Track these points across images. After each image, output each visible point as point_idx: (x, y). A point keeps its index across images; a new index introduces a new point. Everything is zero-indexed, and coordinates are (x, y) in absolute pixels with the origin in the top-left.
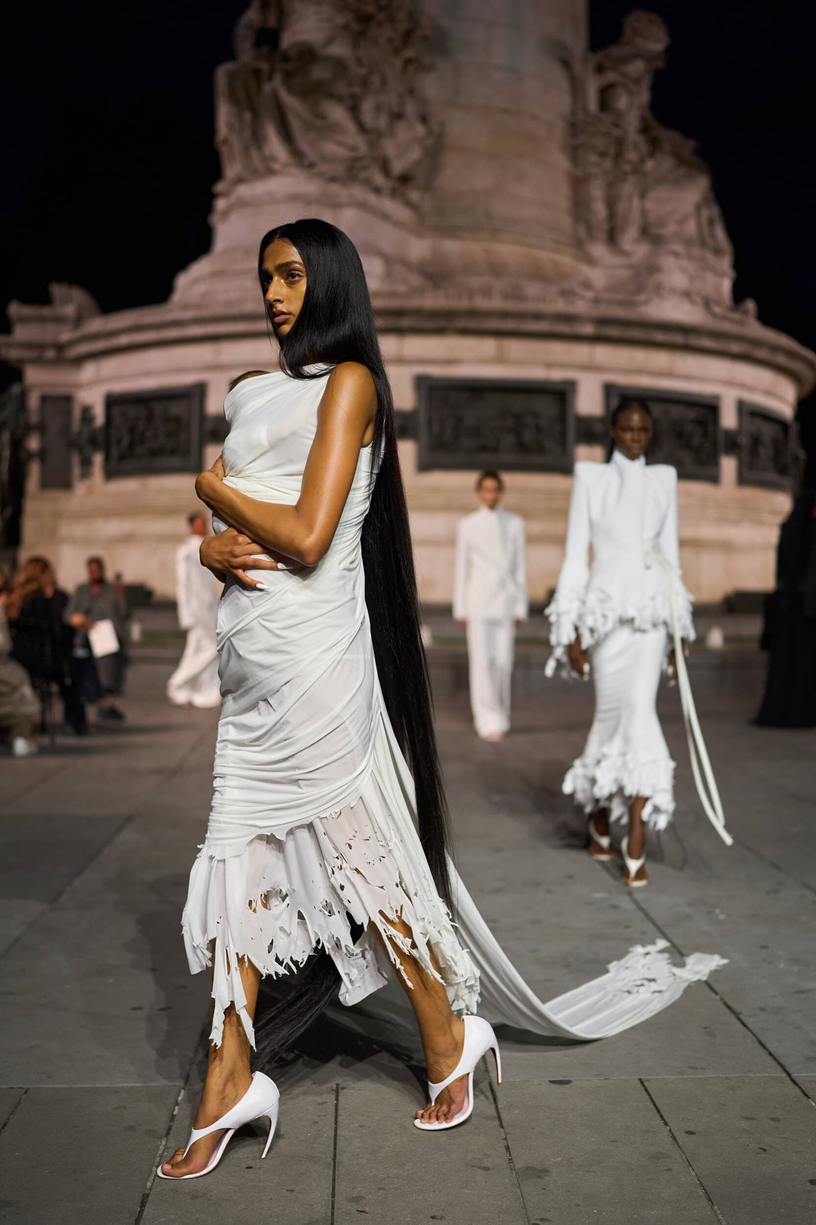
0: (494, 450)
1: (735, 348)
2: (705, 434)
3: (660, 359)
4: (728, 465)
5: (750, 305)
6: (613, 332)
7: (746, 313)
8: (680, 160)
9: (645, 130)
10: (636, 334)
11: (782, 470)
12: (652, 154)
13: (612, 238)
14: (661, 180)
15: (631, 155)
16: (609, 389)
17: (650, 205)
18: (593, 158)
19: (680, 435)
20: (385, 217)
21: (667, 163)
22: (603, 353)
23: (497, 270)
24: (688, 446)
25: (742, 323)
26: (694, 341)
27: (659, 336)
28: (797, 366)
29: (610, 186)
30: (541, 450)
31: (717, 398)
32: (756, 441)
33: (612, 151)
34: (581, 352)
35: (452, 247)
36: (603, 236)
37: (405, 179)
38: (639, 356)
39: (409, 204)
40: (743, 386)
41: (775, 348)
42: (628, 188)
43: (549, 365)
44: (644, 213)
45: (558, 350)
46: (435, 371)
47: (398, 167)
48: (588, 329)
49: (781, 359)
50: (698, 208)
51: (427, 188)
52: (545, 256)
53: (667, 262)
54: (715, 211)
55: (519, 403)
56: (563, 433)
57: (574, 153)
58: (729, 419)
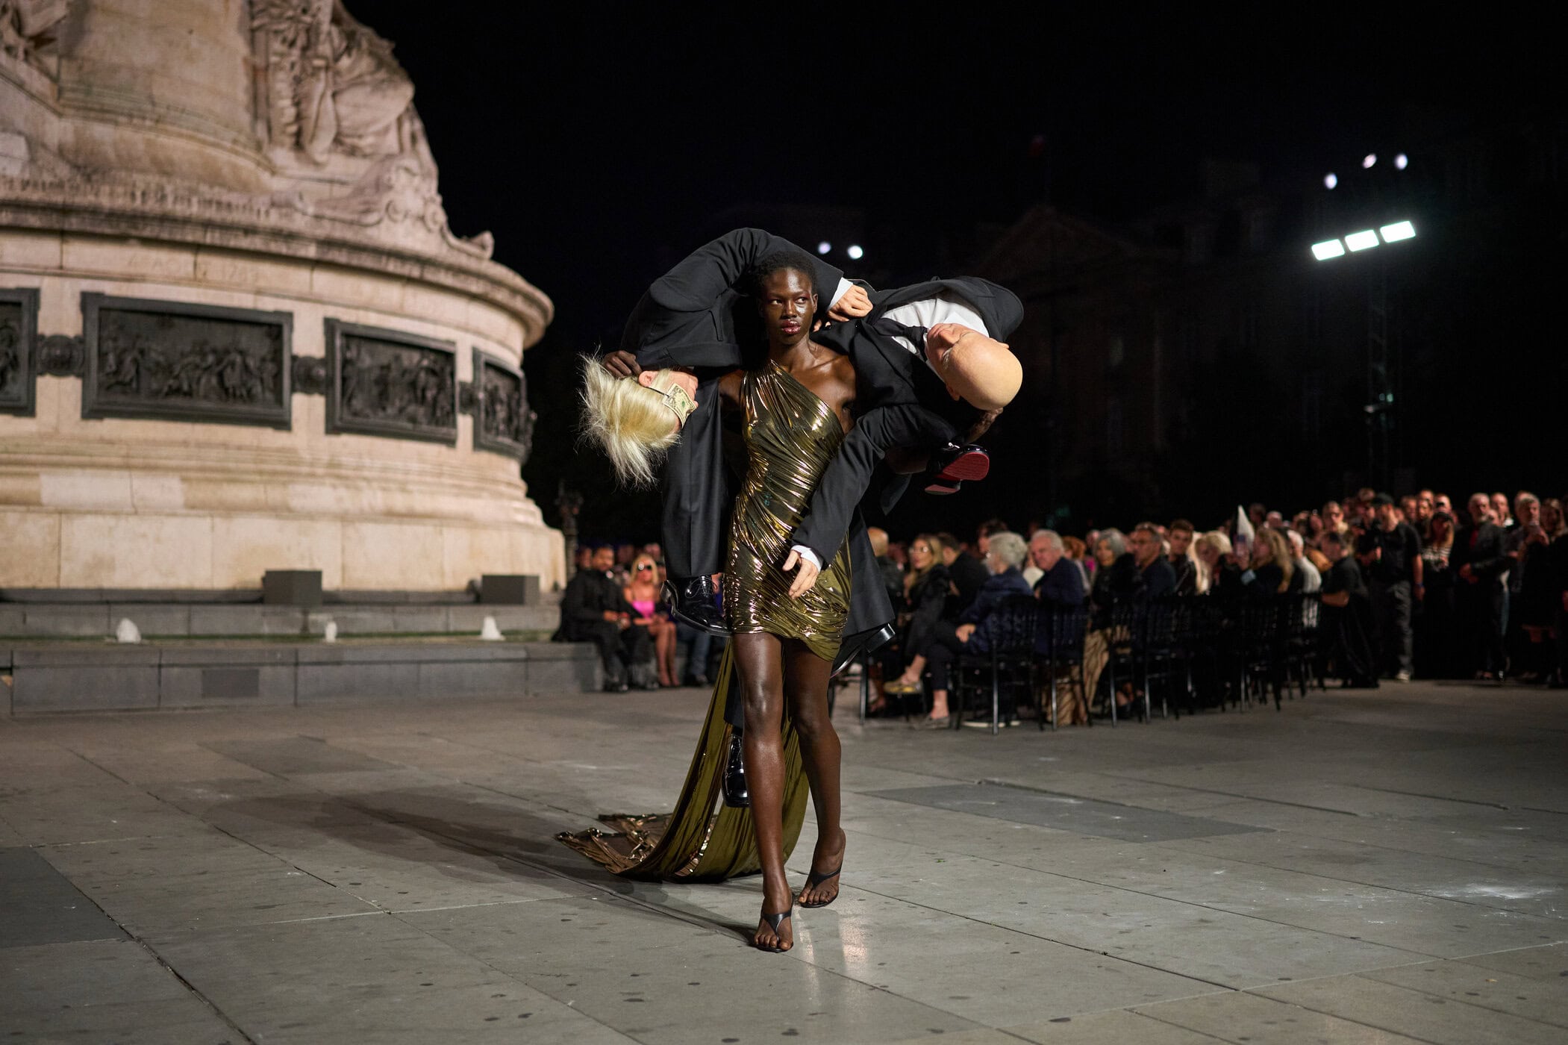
0: (189, 394)
1: (475, 287)
2: (441, 387)
3: (391, 293)
4: (465, 424)
5: (487, 238)
6: (341, 257)
7: (483, 247)
8: (380, 64)
9: (336, 20)
10: (368, 261)
11: (516, 435)
12: (348, 50)
13: (299, 144)
14: (357, 82)
15: (325, 49)
16: (330, 326)
17: (343, 110)
18: (277, 46)
19: (413, 385)
20: (20, 86)
21: (365, 64)
22: (324, 281)
23: (164, 168)
24: (423, 400)
25: (479, 258)
26: (430, 275)
27: (392, 266)
28: (533, 313)
29: (298, 81)
30: (250, 397)
31: (453, 343)
32: (493, 396)
33: (301, 41)
34: (299, 278)
35: (102, 132)
36: (289, 141)
37: (41, 40)
38: (367, 288)
39: (45, 72)
40: (478, 333)
41: (515, 291)
42: (319, 86)
43: (259, 292)
44: (338, 119)
45: (269, 273)
46: (109, 288)
47: (34, 24)
48: (311, 251)
49: (519, 304)
50: (400, 121)
51: (68, 55)
52: (222, 156)
53: (400, 180)
54: (418, 125)
55: (220, 337)
56: (278, 376)
57: (252, 36)
58: (464, 372)
